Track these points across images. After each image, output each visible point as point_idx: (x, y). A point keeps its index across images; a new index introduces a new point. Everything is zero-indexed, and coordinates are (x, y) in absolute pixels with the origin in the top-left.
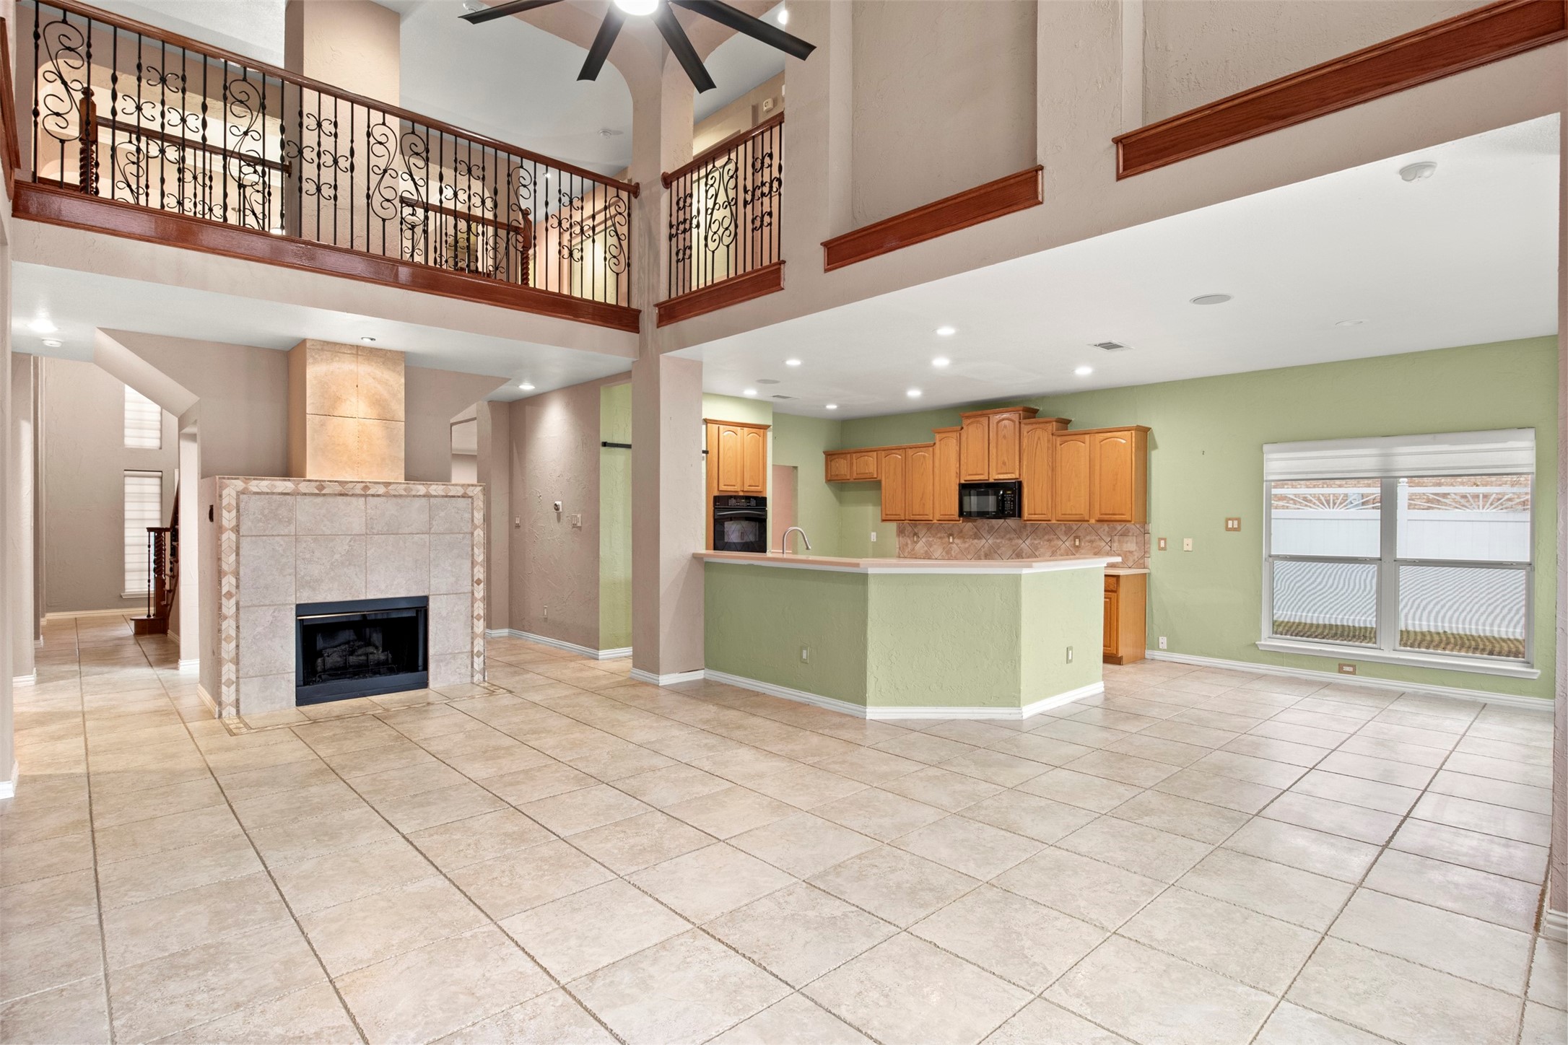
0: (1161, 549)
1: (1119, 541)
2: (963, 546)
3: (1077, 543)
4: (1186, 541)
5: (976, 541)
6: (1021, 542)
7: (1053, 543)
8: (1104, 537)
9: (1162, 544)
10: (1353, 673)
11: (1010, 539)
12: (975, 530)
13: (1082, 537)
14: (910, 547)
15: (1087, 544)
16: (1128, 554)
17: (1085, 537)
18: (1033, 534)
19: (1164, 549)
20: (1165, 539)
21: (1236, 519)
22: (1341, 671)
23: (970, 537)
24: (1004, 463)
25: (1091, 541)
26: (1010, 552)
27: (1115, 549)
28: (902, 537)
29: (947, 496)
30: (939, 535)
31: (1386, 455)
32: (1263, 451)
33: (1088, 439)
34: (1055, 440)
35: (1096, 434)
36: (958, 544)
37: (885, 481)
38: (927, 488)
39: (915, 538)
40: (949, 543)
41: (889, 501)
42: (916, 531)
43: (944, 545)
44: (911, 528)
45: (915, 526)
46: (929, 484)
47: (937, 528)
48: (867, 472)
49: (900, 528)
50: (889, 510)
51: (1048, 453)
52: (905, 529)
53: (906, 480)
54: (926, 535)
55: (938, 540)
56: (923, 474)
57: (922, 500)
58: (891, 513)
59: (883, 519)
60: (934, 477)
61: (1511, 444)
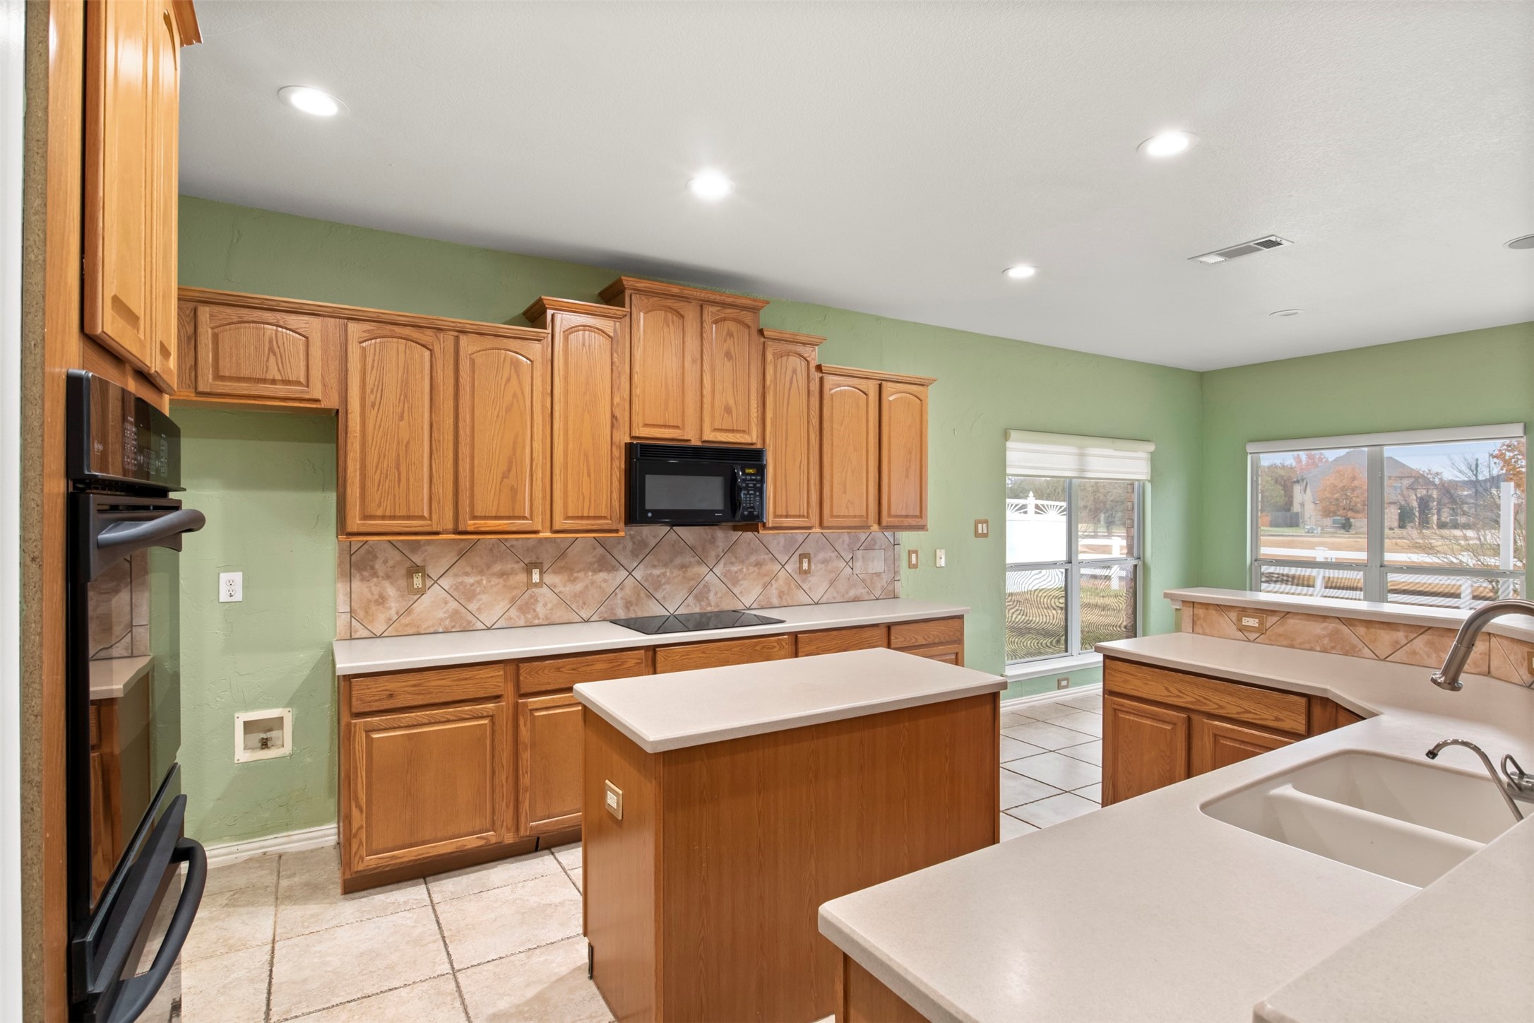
0: (910, 566)
1: (863, 558)
2: (568, 589)
3: (805, 566)
4: (939, 553)
5: (603, 575)
6: (705, 570)
7: (764, 569)
8: (843, 554)
9: (914, 559)
11: (683, 567)
12: (600, 550)
13: (815, 556)
14: (394, 606)
15: (819, 566)
16: (875, 578)
17: (820, 555)
18: (729, 554)
20: (916, 552)
21: (985, 522)
22: (1059, 687)
23: (589, 567)
24: (728, 410)
25: (825, 561)
26: (684, 594)
27: (858, 572)
28: (363, 579)
29: (585, 471)
30: (497, 567)
31: (1082, 455)
32: (1006, 437)
33: (872, 388)
34: (821, 379)
35: (883, 382)
36: (555, 586)
37: (361, 416)
38: (524, 448)
39: (417, 581)
40: (530, 585)
41: (377, 477)
42: (417, 559)
43: (515, 592)
44: (397, 552)
45: (415, 546)
46: (532, 437)
47: (491, 550)
48: (270, 376)
49: (354, 558)
50: (379, 505)
51: (808, 401)
52: (375, 557)
53: (449, 421)
54: (454, 570)
55: (495, 580)
56: (509, 409)
57: (507, 477)
58: (388, 513)
59: (349, 529)
60: (548, 419)
61: (1141, 454)
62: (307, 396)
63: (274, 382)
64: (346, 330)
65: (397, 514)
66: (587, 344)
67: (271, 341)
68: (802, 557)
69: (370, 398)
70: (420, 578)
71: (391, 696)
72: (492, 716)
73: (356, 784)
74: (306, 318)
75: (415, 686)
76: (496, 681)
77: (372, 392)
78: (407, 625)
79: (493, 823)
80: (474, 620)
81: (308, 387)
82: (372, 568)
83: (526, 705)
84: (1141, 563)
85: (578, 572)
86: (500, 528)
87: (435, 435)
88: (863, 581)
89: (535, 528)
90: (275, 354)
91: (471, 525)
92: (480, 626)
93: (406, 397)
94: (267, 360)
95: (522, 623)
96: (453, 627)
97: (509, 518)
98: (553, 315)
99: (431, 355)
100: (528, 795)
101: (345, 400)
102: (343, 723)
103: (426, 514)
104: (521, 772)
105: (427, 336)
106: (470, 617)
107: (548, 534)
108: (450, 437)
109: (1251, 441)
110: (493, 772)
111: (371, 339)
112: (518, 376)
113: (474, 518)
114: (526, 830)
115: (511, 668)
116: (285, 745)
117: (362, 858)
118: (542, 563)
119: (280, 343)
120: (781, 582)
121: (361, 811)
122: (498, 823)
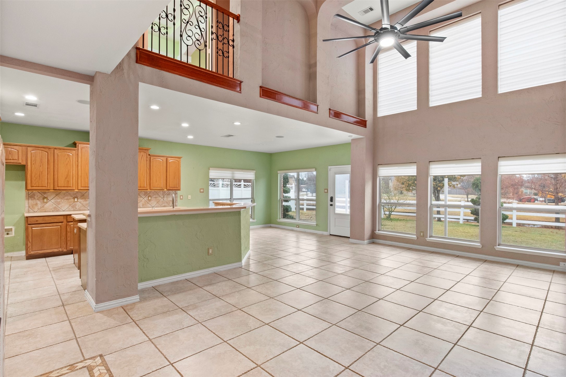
0: (181, 199)
1: (167, 197)
2: (84, 203)
3: (150, 199)
4: (189, 196)
8: (161, 196)
9: (181, 197)
13: (152, 196)
14: (40, 205)
15: (154, 199)
16: (170, 201)
17: (153, 196)
20: (182, 196)
21: (203, 189)
25: (155, 198)
27: (165, 200)
28: (32, 200)
29: (86, 177)
30: (66, 198)
31: (233, 173)
32: (209, 169)
33: (164, 159)
34: (150, 157)
35: (168, 158)
36: (81, 202)
37: (31, 166)
38: (71, 172)
39: (45, 200)
40: (74, 202)
41: (34, 179)
42: (45, 196)
43: (71, 203)
44: (40, 194)
45: (45, 193)
46: (73, 170)
47: (64, 194)
48: (9, 158)
49: (29, 195)
50: (35, 184)
51: (146, 162)
52: (35, 195)
53: (52, 167)
54: (55, 198)
55: (65, 200)
56: (67, 164)
57: (67, 179)
58: (37, 186)
59: (28, 189)
60: (77, 166)
61: (252, 173)
62: (18, 162)
63: (10, 159)
64: (27, 149)
65: (39, 186)
66: (87, 151)
67: (10, 152)
68: (149, 197)
69: (33, 163)
70: (46, 200)
71: (37, 221)
72: (61, 226)
73: (29, 238)
74: (18, 147)
75: (42, 219)
76: (61, 219)
77: (33, 161)
78: (43, 210)
79: (61, 247)
80: (60, 209)
81: (18, 160)
82: (34, 197)
83: (69, 224)
84: (253, 199)
85: (87, 199)
86: (65, 189)
87: (49, 170)
88: (167, 202)
89: (73, 189)
90: (11, 154)
91: (57, 188)
92: (61, 210)
93: (41, 162)
94: (9, 155)
95: (72, 210)
96: (54, 210)
97: (67, 187)
98: (78, 145)
99: (48, 154)
100: (69, 242)
101: (27, 163)
102: (26, 226)
103: (46, 186)
104: (67, 237)
105: (47, 150)
106: (59, 208)
107: (77, 191)
108: (52, 170)
109: (279, 170)
110: (61, 237)
111: (33, 151)
112: (69, 158)
113: (58, 187)
114: (69, 249)
115: (65, 217)
116: (13, 234)
117: (30, 252)
118: (77, 197)
119: (12, 152)
120: (143, 202)
121: (30, 243)
122: (62, 247)
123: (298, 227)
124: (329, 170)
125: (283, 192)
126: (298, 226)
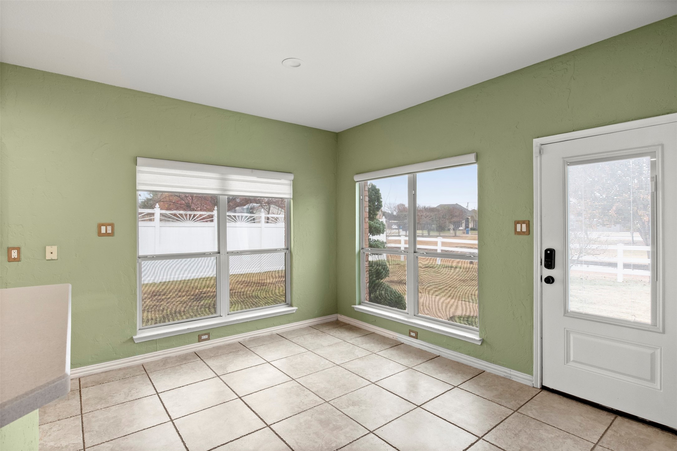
0: (11, 259)
4: (49, 249)
9: (14, 254)
10: (208, 339)
19: (18, 260)
20: (18, 249)
21: (109, 225)
22: (200, 340)
31: (224, 179)
61: (283, 181)
84: (289, 252)
109: (357, 174)
123: (413, 334)
124: (535, 150)
125: (368, 230)
126: (414, 332)
